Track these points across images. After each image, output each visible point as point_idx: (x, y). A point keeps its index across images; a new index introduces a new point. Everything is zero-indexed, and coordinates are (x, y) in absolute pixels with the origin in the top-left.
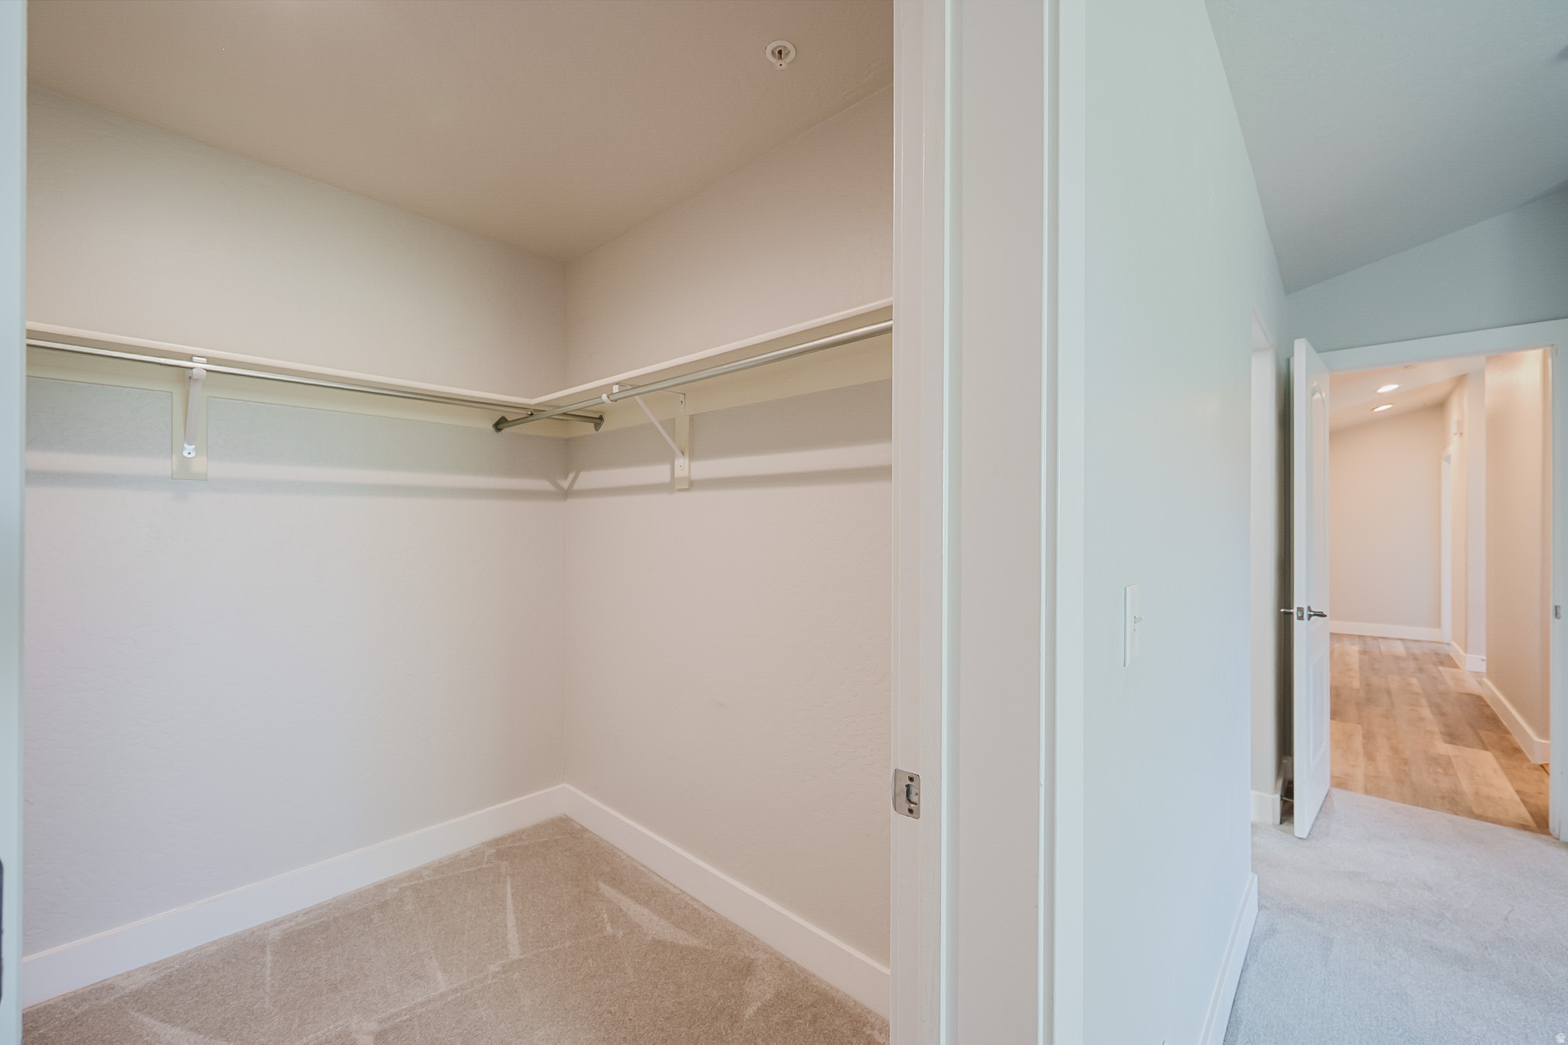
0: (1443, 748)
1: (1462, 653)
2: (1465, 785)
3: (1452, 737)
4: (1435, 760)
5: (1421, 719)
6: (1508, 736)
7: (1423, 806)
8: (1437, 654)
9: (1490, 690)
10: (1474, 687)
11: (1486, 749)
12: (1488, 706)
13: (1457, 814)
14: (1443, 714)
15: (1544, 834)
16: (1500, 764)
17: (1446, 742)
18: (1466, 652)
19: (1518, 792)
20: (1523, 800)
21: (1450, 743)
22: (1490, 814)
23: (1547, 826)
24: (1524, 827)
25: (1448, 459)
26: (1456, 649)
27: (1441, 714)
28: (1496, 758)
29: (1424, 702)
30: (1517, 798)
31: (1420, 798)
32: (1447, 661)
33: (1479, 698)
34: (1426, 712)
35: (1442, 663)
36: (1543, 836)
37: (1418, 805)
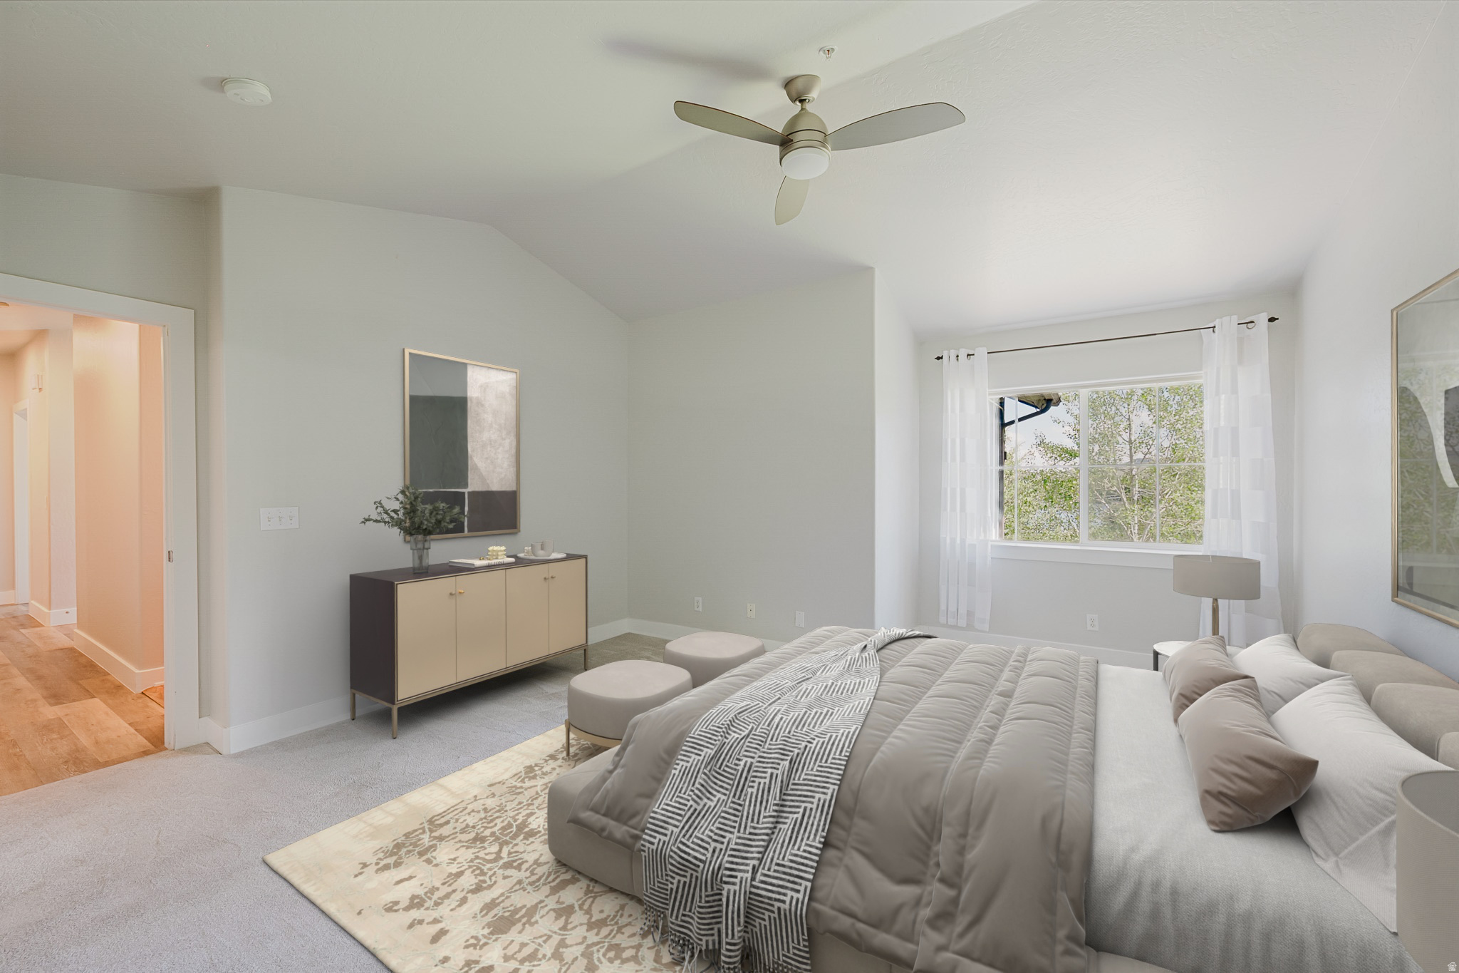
0: (51, 712)
1: (46, 610)
2: (84, 740)
3: (56, 697)
4: (47, 728)
5: (18, 690)
6: (108, 677)
7: (48, 782)
8: (14, 617)
9: (84, 640)
10: (65, 642)
11: (93, 697)
12: (82, 655)
13: (85, 772)
14: (39, 678)
15: (161, 751)
16: (108, 705)
17: (52, 705)
18: (50, 609)
19: (130, 724)
20: (136, 730)
21: (56, 704)
22: (114, 756)
23: (163, 743)
24: (145, 753)
25: (23, 414)
26: (37, 608)
27: (36, 677)
28: (104, 701)
29: (15, 671)
30: (132, 730)
31: (44, 775)
32: (31, 622)
33: (72, 650)
34: (21, 682)
35: (23, 626)
36: (163, 753)
37: (42, 783)
